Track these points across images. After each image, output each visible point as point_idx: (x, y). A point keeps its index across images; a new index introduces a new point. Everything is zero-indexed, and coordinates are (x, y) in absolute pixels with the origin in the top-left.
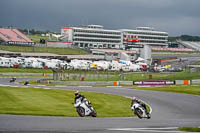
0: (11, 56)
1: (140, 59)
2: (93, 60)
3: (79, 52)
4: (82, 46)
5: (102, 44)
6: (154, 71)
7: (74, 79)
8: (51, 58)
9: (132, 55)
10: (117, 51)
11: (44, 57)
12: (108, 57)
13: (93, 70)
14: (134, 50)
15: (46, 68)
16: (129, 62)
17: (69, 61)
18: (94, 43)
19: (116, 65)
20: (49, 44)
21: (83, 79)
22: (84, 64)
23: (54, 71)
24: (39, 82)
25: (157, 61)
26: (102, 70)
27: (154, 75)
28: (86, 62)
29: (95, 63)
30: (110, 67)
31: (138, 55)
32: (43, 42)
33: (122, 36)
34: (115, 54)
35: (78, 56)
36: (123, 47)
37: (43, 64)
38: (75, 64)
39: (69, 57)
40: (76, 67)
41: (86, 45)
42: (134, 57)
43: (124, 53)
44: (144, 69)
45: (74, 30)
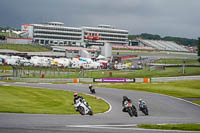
1: (100, 57)
2: (54, 57)
3: (40, 49)
4: (43, 43)
5: (62, 41)
6: (115, 69)
7: (34, 76)
8: (11, 54)
9: (93, 53)
10: (77, 49)
11: (4, 54)
12: (69, 54)
13: (54, 68)
14: (95, 48)
15: (6, 64)
16: (89, 60)
17: (29, 58)
18: (55, 41)
19: (77, 63)
20: (9, 41)
21: (43, 76)
22: (44, 61)
23: (14, 67)
25: (118, 59)
26: (62, 67)
27: (114, 73)
28: (46, 59)
29: (56, 60)
30: (71, 65)
31: (99, 53)
32: (3, 38)
34: (76, 52)
36: (84, 44)
37: (3, 61)
38: (35, 61)
39: (29, 54)
40: (36, 64)
41: (47, 42)
42: (95, 55)
43: (85, 51)
44: (105, 66)
45: (35, 27)
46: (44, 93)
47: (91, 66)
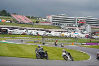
0: (22, 29)
1: (85, 32)
2: (62, 32)
4: (57, 25)
5: (66, 24)
6: (92, 38)
7: (52, 41)
8: (41, 30)
9: (82, 30)
10: (74, 28)
11: (38, 30)
12: (70, 31)
13: (62, 37)
14: (83, 27)
15: (39, 35)
16: (80, 33)
17: (50, 32)
18: (63, 24)
19: (73, 35)
21: (57, 41)
22: (57, 34)
23: (43, 37)
24: (35, 42)
25: (94, 33)
26: (66, 37)
27: (92, 40)
29: (63, 33)
30: (70, 36)
31: (85, 30)
32: (37, 22)
33: (76, 20)
34: (73, 29)
35: (55, 30)
36: (77, 26)
37: (37, 33)
38: (53, 33)
39: (50, 30)
40: (53, 35)
41: (59, 24)
42: (83, 31)
43: (77, 29)
44: (87, 37)
45: (53, 17)
46: (57, 49)
47: (81, 36)
